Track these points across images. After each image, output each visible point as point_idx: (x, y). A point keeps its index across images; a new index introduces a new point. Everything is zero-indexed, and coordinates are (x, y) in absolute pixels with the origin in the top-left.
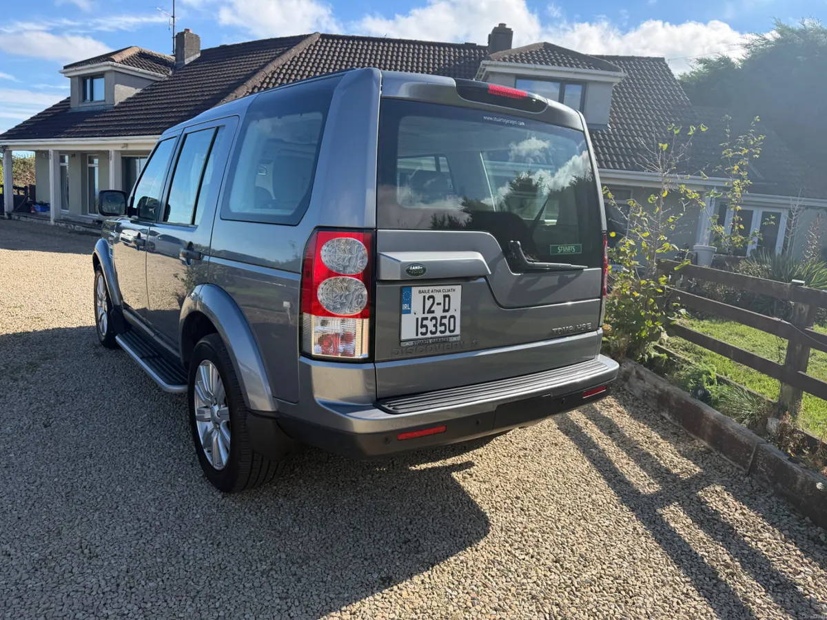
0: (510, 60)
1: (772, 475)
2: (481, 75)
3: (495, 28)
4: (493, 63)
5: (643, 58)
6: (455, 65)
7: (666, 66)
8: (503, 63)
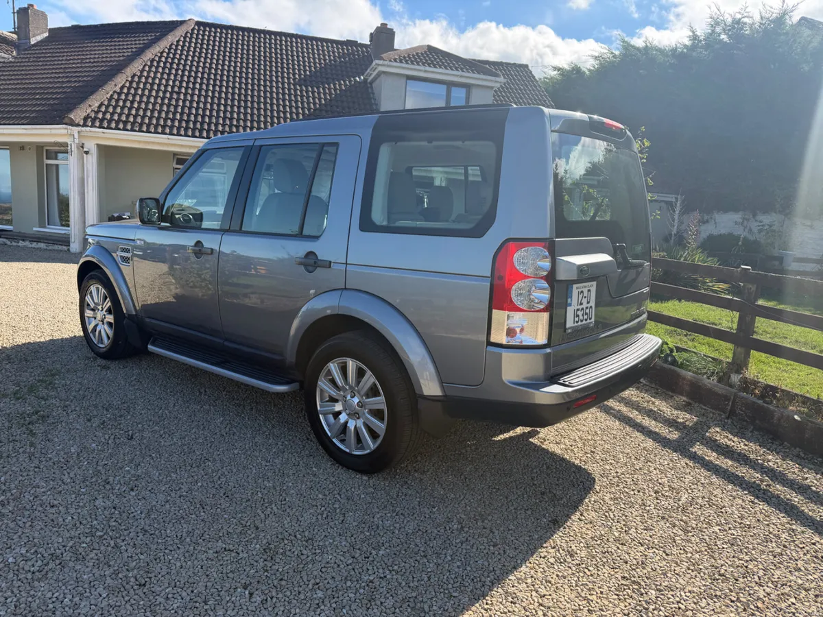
0: (401, 62)
1: (751, 415)
2: (371, 74)
3: (378, 28)
4: (386, 63)
5: (510, 64)
6: (341, 62)
7: (531, 72)
8: (395, 64)
